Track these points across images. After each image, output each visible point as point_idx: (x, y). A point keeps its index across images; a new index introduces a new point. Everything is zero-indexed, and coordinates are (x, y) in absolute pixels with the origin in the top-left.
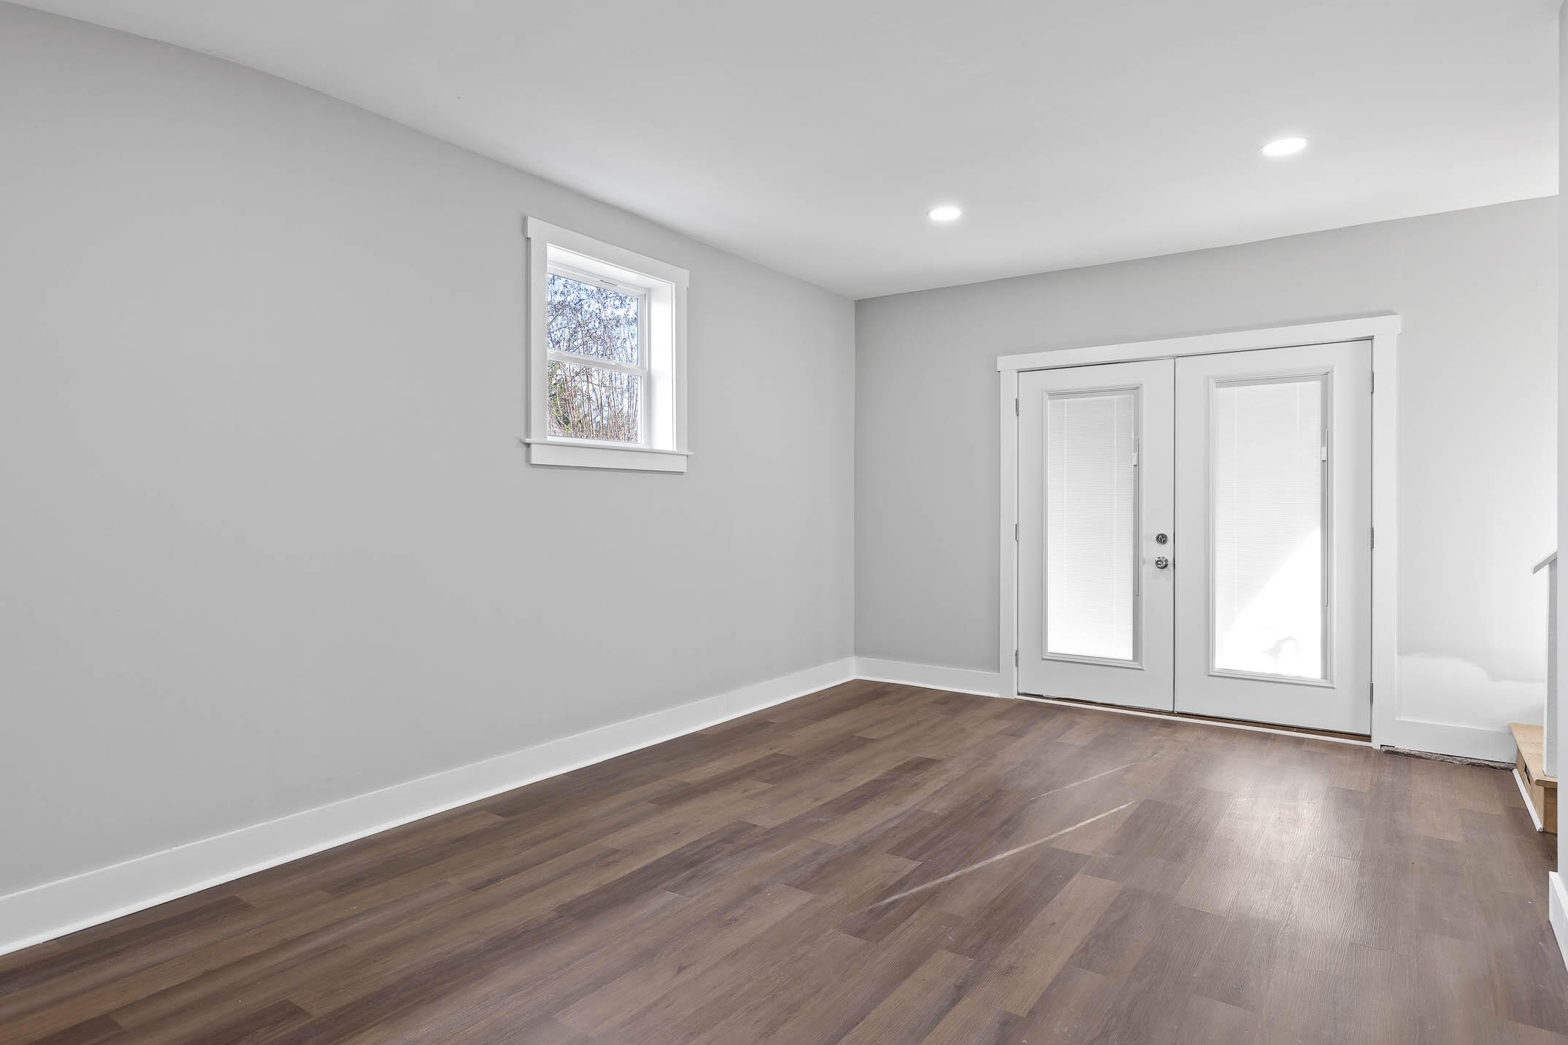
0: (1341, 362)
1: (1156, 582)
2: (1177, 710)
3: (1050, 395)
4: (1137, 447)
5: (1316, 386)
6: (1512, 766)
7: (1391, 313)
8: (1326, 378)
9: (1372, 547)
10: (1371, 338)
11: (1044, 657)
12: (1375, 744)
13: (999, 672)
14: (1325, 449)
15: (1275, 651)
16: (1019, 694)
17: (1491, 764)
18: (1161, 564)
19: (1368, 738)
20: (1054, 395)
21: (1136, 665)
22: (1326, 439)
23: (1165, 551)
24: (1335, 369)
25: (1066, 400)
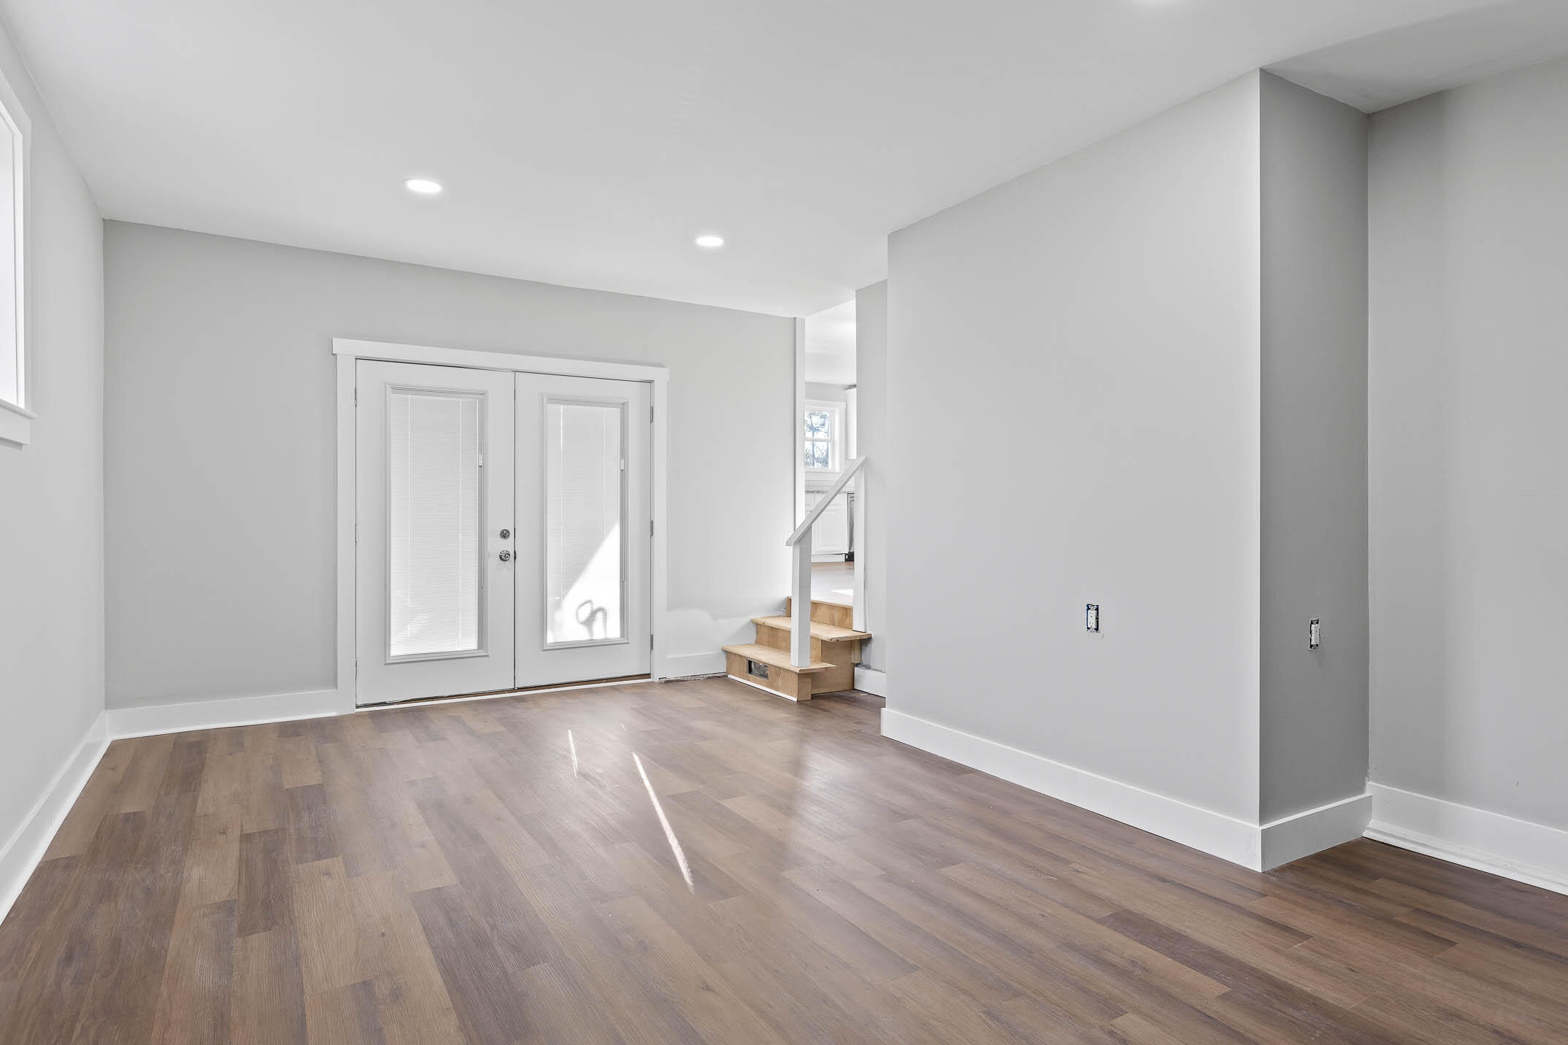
0: (631, 393)
1: (499, 574)
2: (517, 686)
3: (393, 388)
4: (482, 449)
5: (617, 411)
6: (726, 674)
7: (662, 366)
8: (623, 406)
9: (652, 534)
10: (650, 382)
11: (388, 662)
12: (655, 679)
13: (336, 687)
14: (622, 461)
15: (589, 622)
16: (357, 707)
17: (717, 675)
18: (504, 557)
19: (648, 676)
20: (398, 389)
21: (482, 653)
22: (624, 453)
23: (507, 545)
24: (630, 400)
25: (410, 396)
